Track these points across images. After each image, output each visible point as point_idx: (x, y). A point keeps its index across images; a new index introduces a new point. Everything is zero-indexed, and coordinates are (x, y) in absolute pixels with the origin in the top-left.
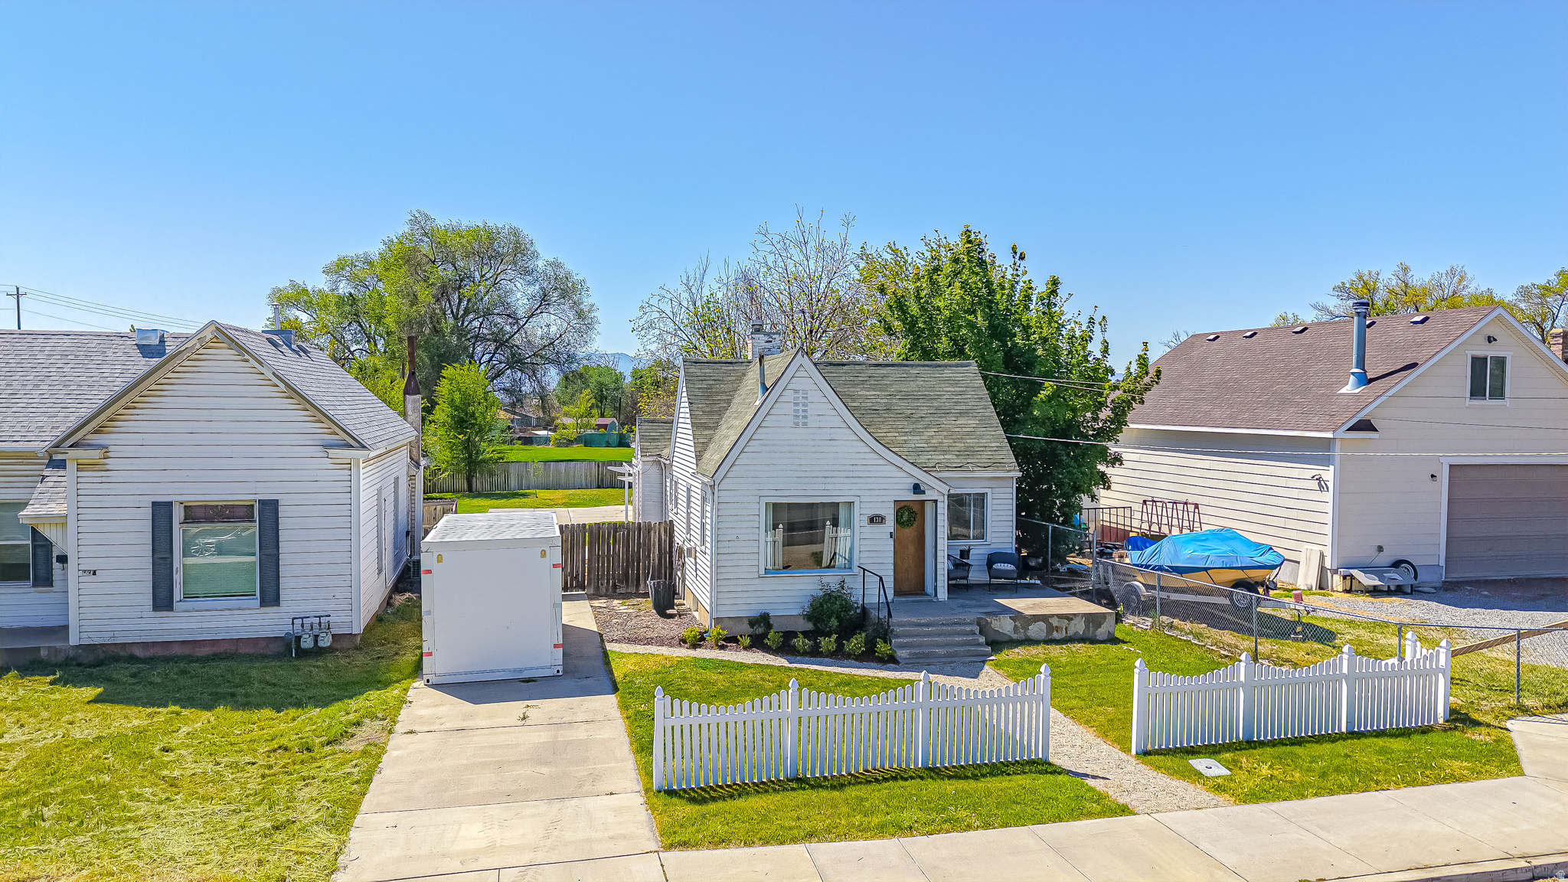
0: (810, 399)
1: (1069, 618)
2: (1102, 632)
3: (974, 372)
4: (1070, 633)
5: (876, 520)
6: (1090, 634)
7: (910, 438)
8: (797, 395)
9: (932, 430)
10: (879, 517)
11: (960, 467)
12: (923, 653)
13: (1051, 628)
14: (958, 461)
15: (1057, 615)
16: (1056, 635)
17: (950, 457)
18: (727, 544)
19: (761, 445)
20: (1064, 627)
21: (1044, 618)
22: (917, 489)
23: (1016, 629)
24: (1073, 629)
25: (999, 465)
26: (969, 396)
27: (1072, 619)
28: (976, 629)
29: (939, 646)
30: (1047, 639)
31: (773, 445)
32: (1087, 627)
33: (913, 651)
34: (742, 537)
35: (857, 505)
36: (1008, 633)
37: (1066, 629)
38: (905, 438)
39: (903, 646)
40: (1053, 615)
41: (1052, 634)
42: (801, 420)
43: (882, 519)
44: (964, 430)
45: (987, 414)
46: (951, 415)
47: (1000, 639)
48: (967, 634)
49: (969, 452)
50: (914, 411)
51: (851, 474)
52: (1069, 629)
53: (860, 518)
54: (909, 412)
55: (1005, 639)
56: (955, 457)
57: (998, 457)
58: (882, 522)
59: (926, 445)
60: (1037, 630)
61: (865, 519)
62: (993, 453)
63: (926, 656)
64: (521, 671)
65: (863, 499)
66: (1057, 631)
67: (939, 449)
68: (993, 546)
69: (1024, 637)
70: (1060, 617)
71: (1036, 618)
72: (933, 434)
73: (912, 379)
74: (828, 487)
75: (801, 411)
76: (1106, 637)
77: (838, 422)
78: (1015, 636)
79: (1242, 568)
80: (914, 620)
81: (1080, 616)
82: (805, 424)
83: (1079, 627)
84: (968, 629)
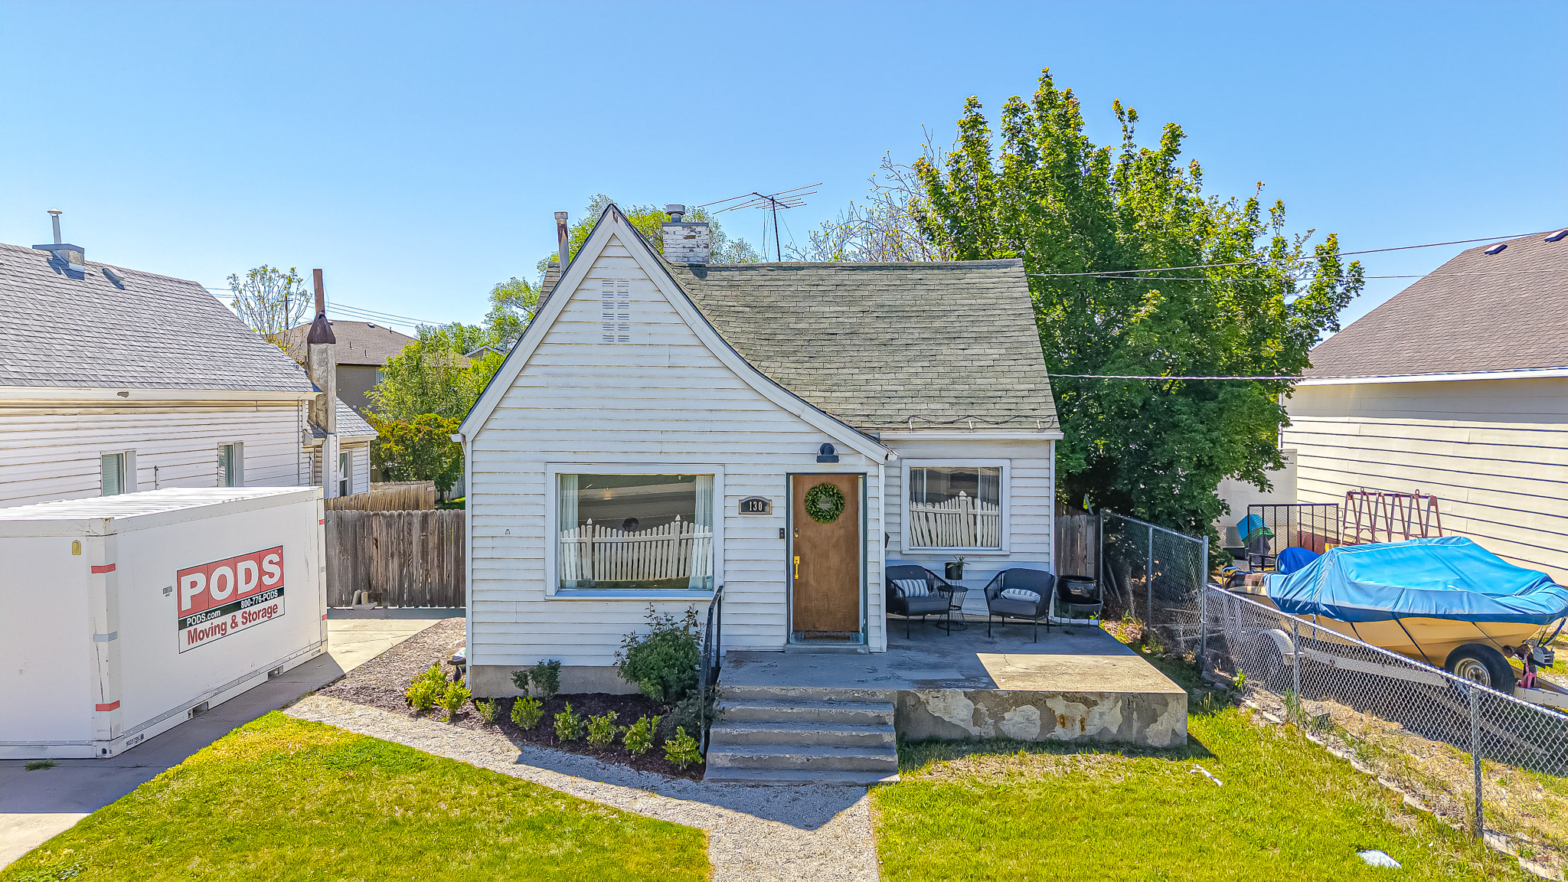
0: (632, 296)
1: (1087, 700)
2: (1158, 733)
3: (1017, 275)
4: (1091, 730)
5: (752, 506)
6: (1133, 735)
7: (877, 376)
8: (609, 289)
9: (920, 364)
10: (758, 501)
11: (952, 423)
12: (759, 758)
13: (1050, 719)
14: (952, 413)
15: (1065, 695)
16: (1060, 733)
17: (939, 406)
18: (489, 542)
19: (548, 374)
20: (1079, 718)
21: (1037, 699)
22: (827, 453)
23: (977, 716)
24: (1096, 721)
25: (1024, 419)
26: (999, 312)
27: (1095, 703)
28: (888, 714)
29: (801, 746)
30: (1041, 739)
31: (570, 375)
32: (1127, 720)
33: (739, 755)
34: (514, 532)
35: (718, 481)
36: (962, 724)
37: (1082, 722)
38: (870, 377)
39: (727, 743)
40: (1054, 695)
41: (1052, 729)
42: (616, 333)
43: (765, 504)
44: (976, 363)
45: (1024, 339)
46: (958, 341)
47: (943, 733)
48: (867, 724)
49: (974, 399)
50: (896, 336)
51: (708, 427)
52: (1088, 722)
53: (723, 504)
54: (889, 336)
55: (956, 735)
56: (947, 406)
57: (1026, 408)
58: (763, 510)
59: (902, 388)
60: (1020, 721)
61: (734, 504)
62: (1019, 400)
63: (765, 767)
64: (42, 746)
65: (730, 470)
66: (1063, 724)
67: (923, 393)
68: (1012, 558)
69: (993, 734)
70: (1070, 697)
71: (1019, 699)
72: (920, 370)
73: (909, 287)
74: (666, 448)
75: (616, 316)
76: (1167, 742)
77: (683, 335)
78: (975, 731)
79: (1473, 618)
80: (776, 690)
81: (1112, 698)
82: (623, 339)
83: (1109, 720)
84: (871, 713)
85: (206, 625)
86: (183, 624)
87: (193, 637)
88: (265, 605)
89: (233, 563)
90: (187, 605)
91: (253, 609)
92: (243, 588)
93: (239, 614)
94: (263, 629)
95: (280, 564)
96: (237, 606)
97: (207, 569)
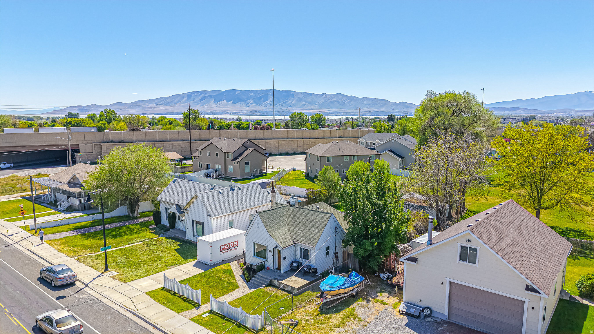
1: (288, 286)
3: (329, 216)
6: (292, 291)
8: (257, 221)
11: (304, 242)
13: (284, 287)
15: (286, 284)
22: (277, 246)
23: (278, 284)
25: (312, 244)
28: (269, 282)
29: (258, 282)
31: (254, 231)
34: (249, 248)
43: (271, 251)
44: (313, 232)
45: (322, 229)
46: (314, 227)
47: (275, 285)
48: (266, 282)
49: (309, 238)
51: (266, 240)
53: (268, 250)
54: (306, 225)
65: (268, 246)
68: (311, 263)
69: (280, 287)
71: (282, 283)
72: (306, 232)
73: (314, 215)
74: (262, 242)
75: (258, 225)
76: (294, 293)
77: (264, 229)
80: (261, 275)
82: (259, 228)
83: (289, 289)
85: (225, 251)
86: (221, 252)
87: (222, 253)
88: (235, 248)
89: (229, 244)
90: (222, 249)
91: (232, 249)
92: (230, 246)
93: (230, 250)
94: (234, 251)
95: (238, 243)
96: (230, 249)
97: (225, 245)
